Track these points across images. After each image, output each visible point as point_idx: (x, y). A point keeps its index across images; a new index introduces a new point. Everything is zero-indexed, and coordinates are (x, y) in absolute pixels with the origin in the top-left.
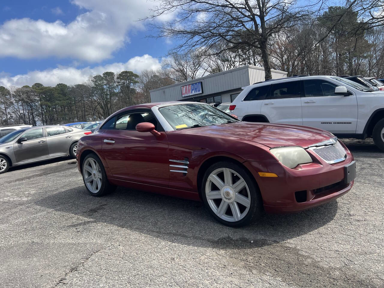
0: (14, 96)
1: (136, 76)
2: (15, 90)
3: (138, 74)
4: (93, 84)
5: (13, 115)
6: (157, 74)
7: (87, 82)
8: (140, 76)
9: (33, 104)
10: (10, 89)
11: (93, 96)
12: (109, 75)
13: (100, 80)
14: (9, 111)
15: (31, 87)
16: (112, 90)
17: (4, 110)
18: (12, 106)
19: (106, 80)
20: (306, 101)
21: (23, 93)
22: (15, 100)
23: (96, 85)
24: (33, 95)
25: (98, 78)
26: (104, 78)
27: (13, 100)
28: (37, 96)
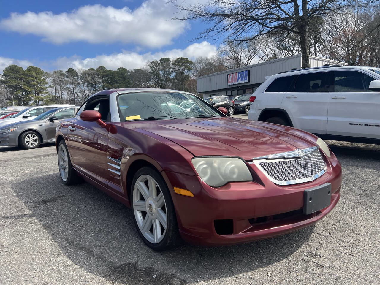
0: (81, 78)
1: (191, 63)
2: (82, 72)
3: (193, 61)
4: (150, 69)
5: (80, 95)
6: (212, 61)
7: (144, 67)
8: (195, 63)
9: (96, 85)
10: (78, 71)
11: (150, 81)
12: (165, 61)
13: (157, 66)
14: (76, 91)
15: (96, 70)
16: (167, 76)
17: (72, 90)
18: (79, 87)
19: (162, 66)
20: (334, 97)
21: (89, 75)
22: (82, 81)
23: (152, 70)
24: (97, 77)
25: (154, 63)
26: (161, 64)
27: (80, 81)
28: (100, 78)
